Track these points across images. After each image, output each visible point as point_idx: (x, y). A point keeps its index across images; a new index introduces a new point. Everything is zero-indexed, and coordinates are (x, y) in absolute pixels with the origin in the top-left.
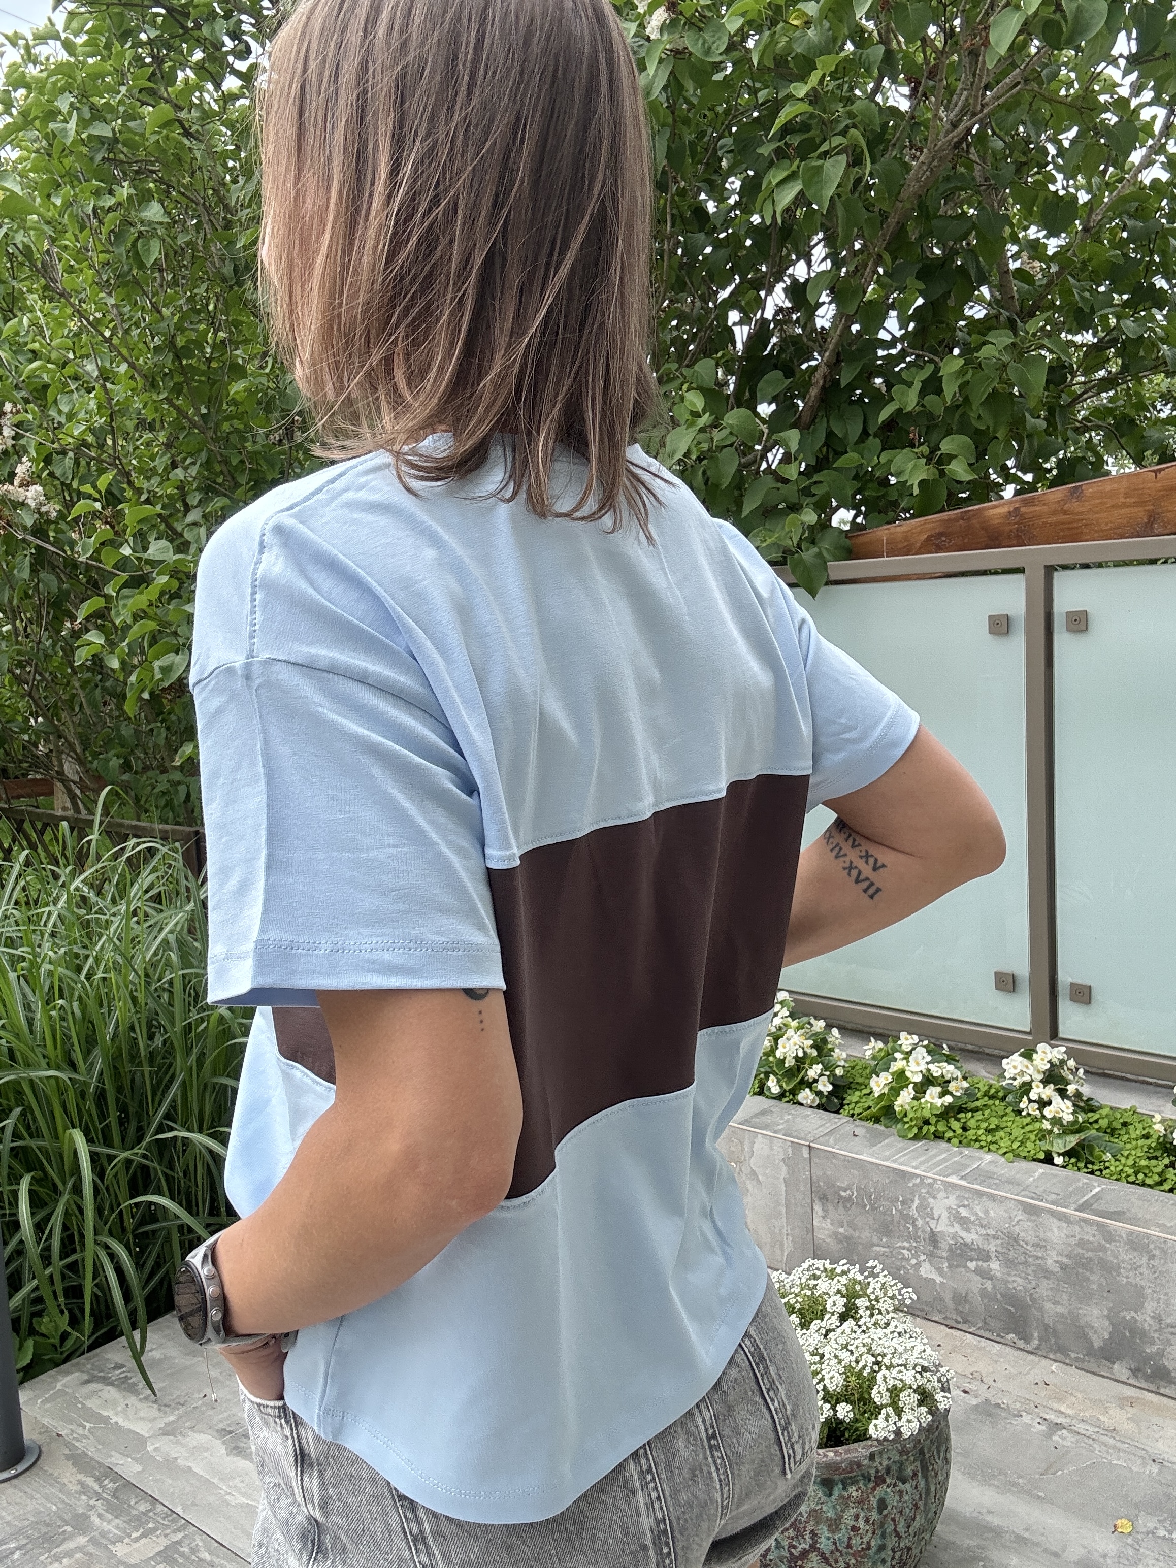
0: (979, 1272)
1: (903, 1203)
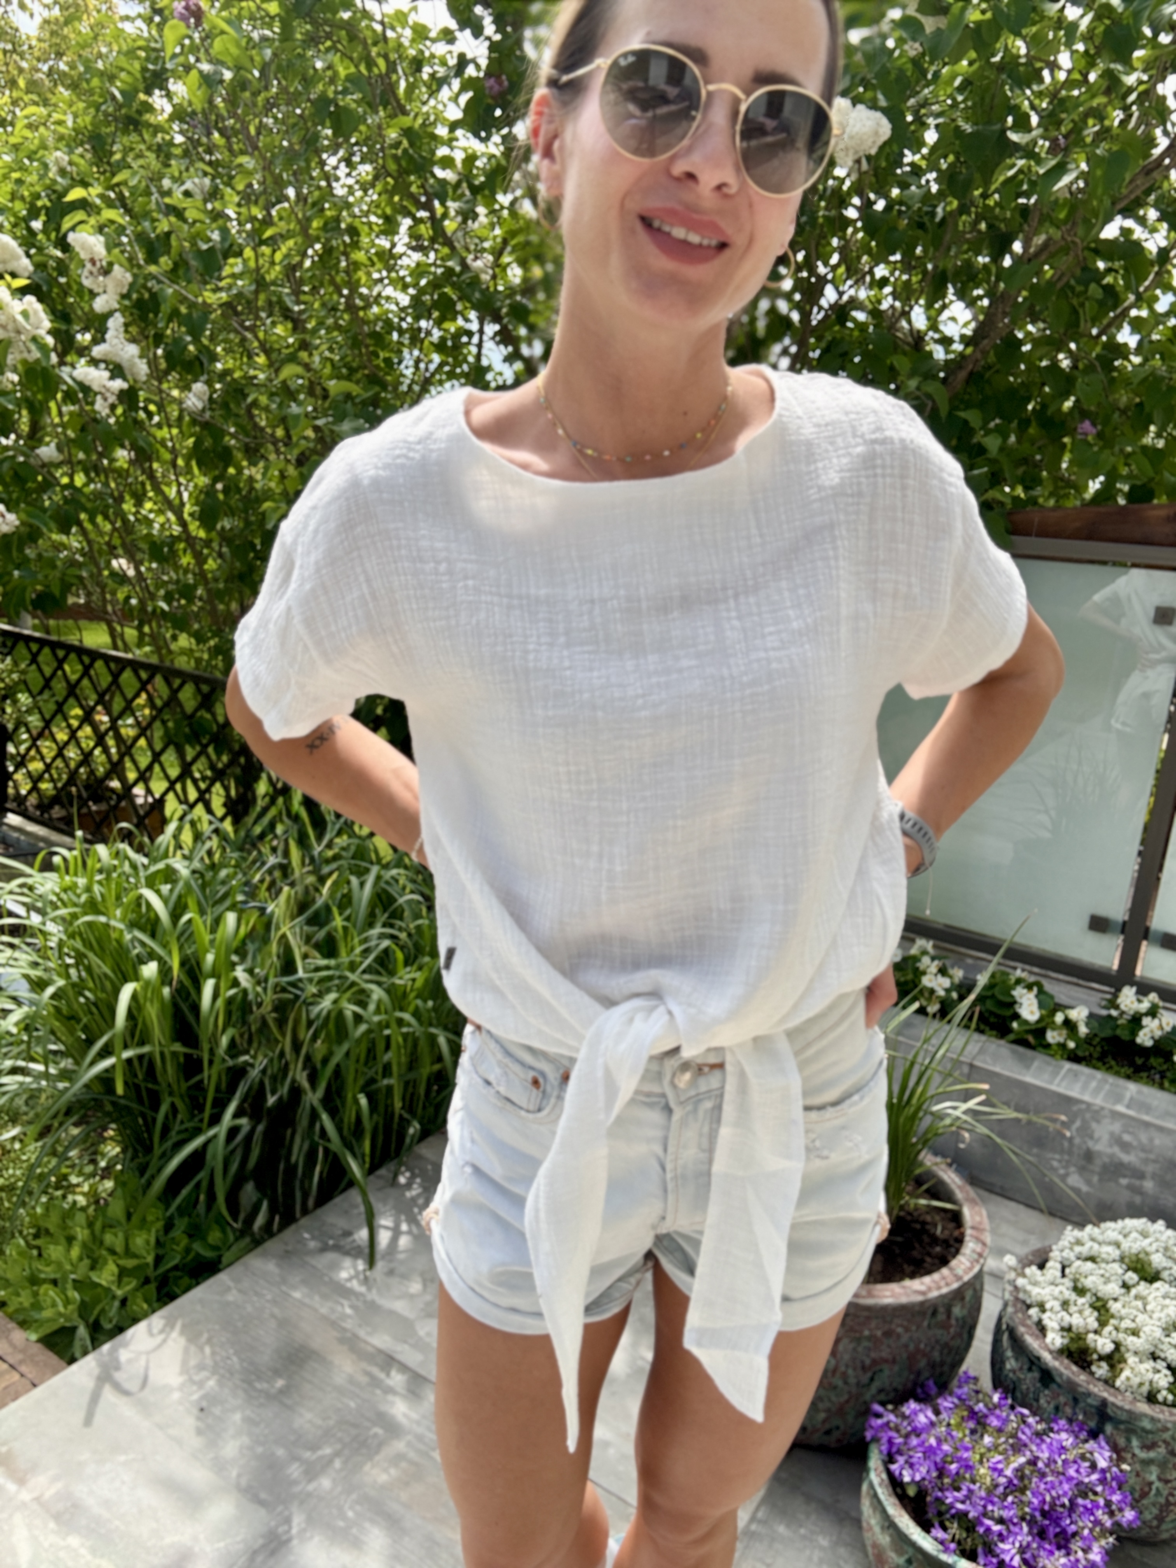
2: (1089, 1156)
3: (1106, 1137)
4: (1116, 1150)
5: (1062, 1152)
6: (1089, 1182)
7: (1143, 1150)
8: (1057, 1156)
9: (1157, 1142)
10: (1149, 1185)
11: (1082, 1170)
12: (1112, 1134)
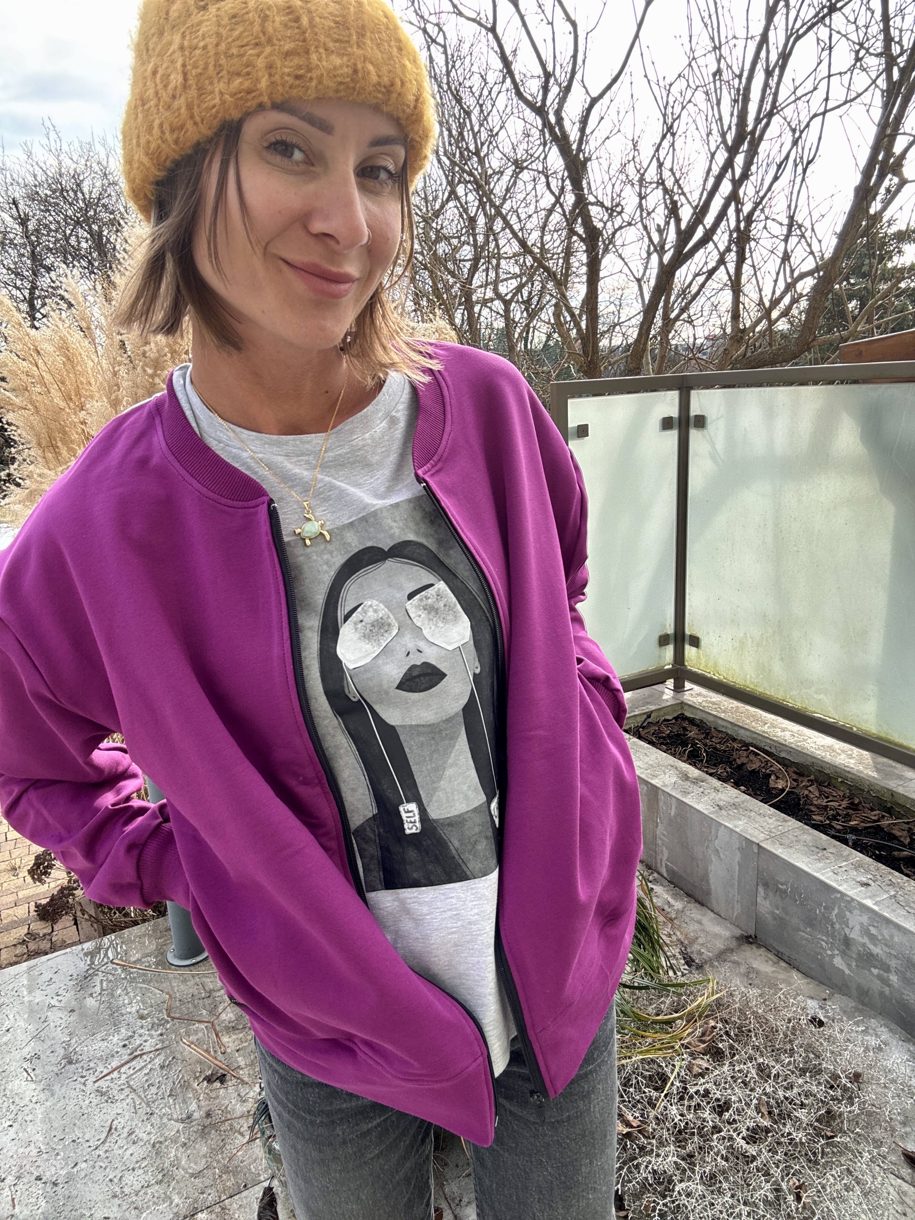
0: (879, 977)
1: (825, 907)
2: (847, 942)
3: (857, 928)
4: (866, 940)
5: (827, 934)
6: (849, 966)
7: (886, 945)
8: (824, 938)
9: (896, 939)
10: (894, 978)
11: (843, 954)
12: (861, 924)
